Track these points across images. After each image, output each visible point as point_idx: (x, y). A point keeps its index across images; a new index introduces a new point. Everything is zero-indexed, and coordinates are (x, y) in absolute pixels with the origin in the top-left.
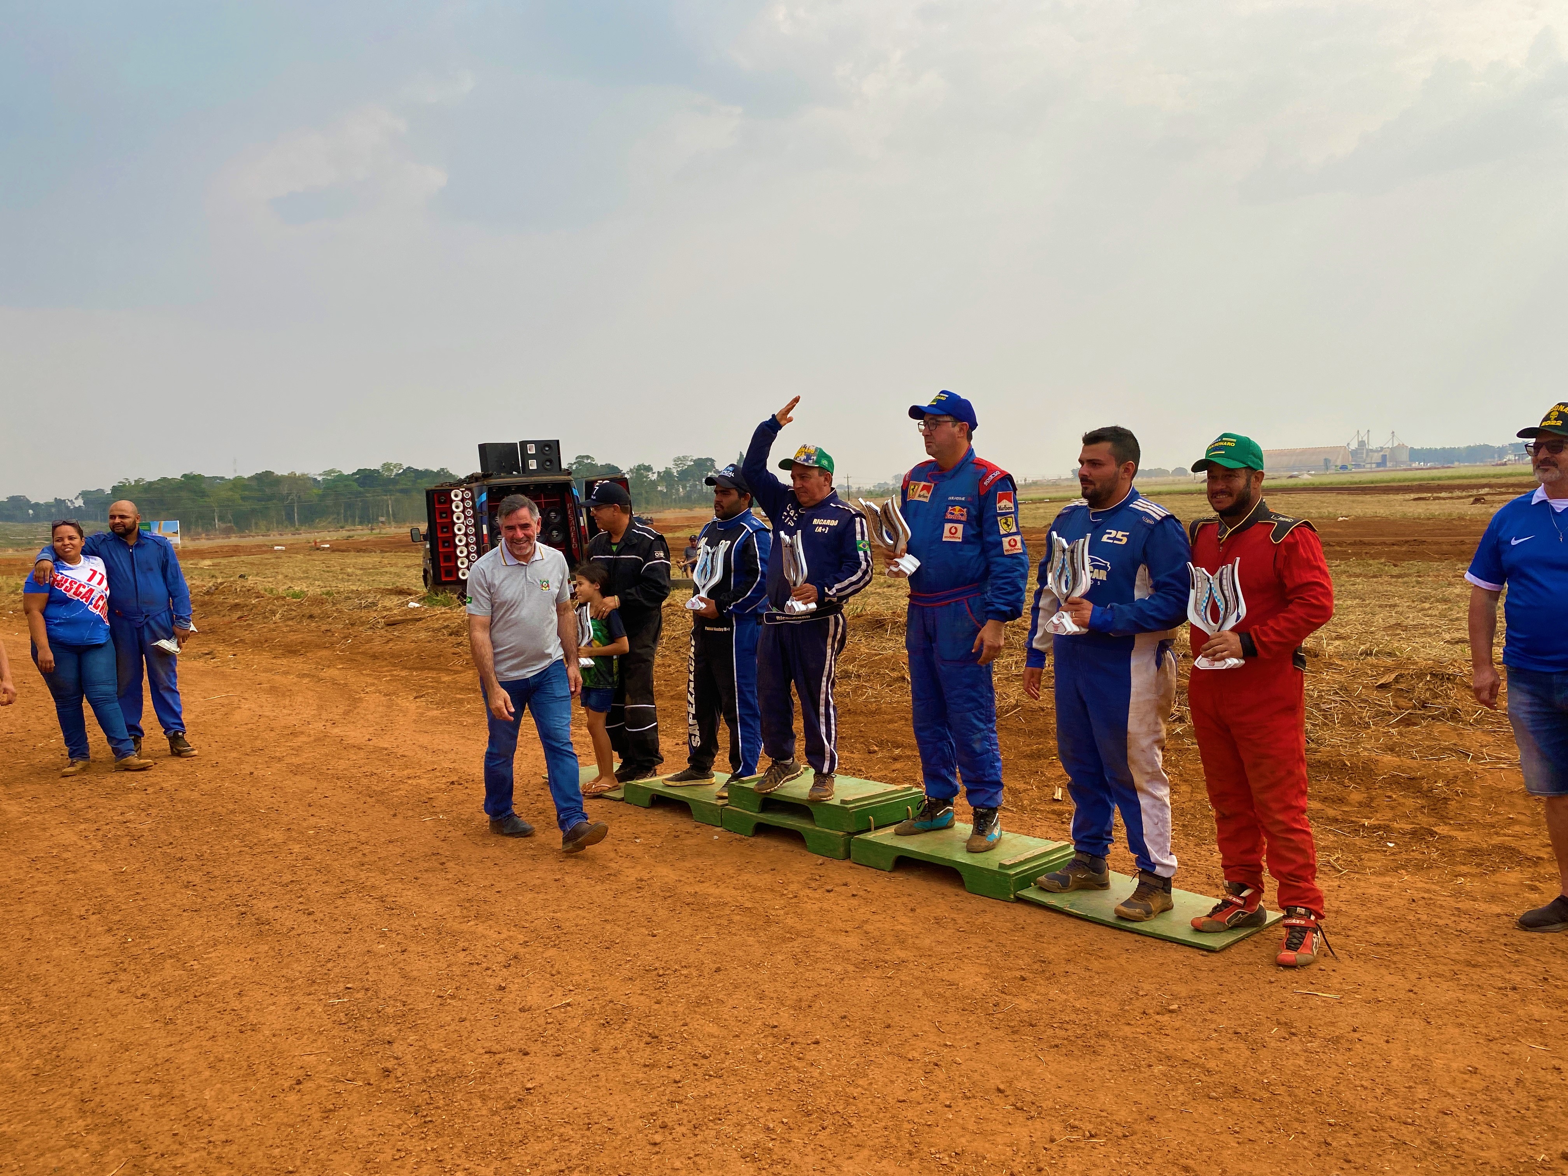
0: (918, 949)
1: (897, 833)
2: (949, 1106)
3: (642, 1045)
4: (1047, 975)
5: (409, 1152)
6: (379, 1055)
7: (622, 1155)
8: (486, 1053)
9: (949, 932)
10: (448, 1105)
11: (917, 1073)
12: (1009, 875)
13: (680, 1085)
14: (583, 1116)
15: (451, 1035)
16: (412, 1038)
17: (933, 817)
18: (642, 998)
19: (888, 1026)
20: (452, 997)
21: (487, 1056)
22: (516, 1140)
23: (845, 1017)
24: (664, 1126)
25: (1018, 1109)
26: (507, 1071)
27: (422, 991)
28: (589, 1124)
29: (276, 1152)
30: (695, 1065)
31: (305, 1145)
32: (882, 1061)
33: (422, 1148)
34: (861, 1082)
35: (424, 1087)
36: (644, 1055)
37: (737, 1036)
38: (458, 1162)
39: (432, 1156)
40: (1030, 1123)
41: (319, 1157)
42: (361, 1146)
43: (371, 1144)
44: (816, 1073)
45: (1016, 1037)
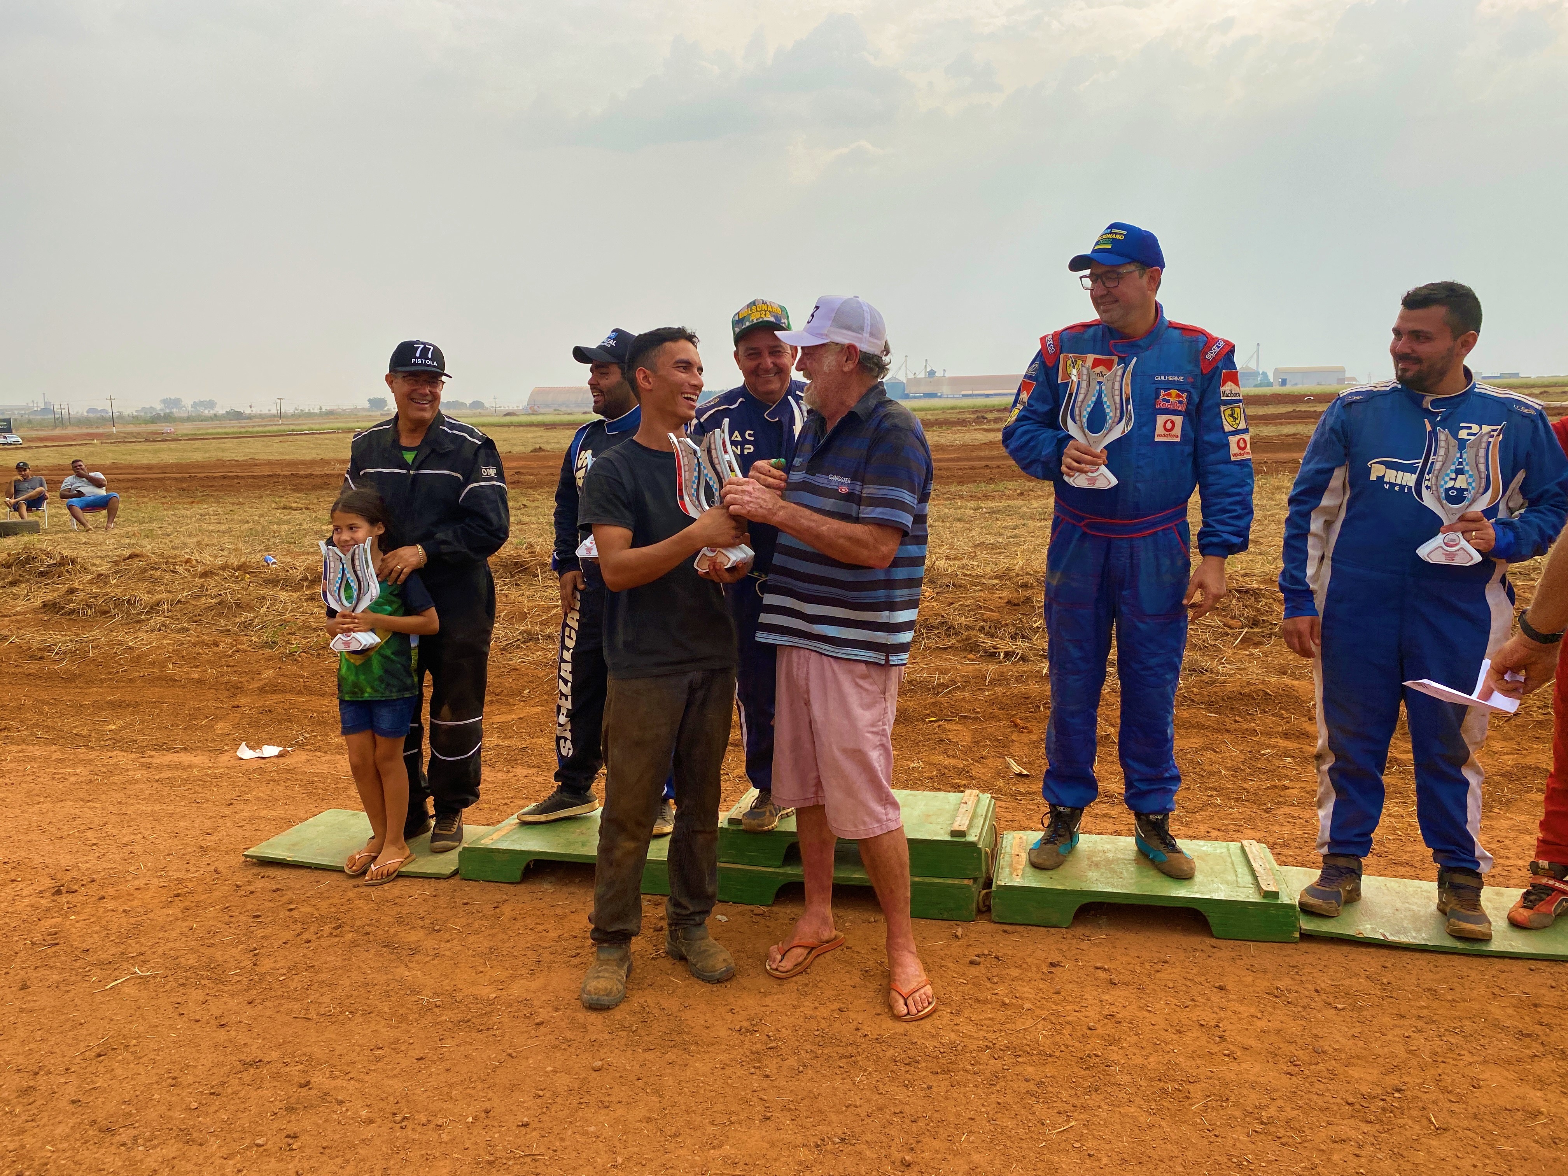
17: (1071, 835)
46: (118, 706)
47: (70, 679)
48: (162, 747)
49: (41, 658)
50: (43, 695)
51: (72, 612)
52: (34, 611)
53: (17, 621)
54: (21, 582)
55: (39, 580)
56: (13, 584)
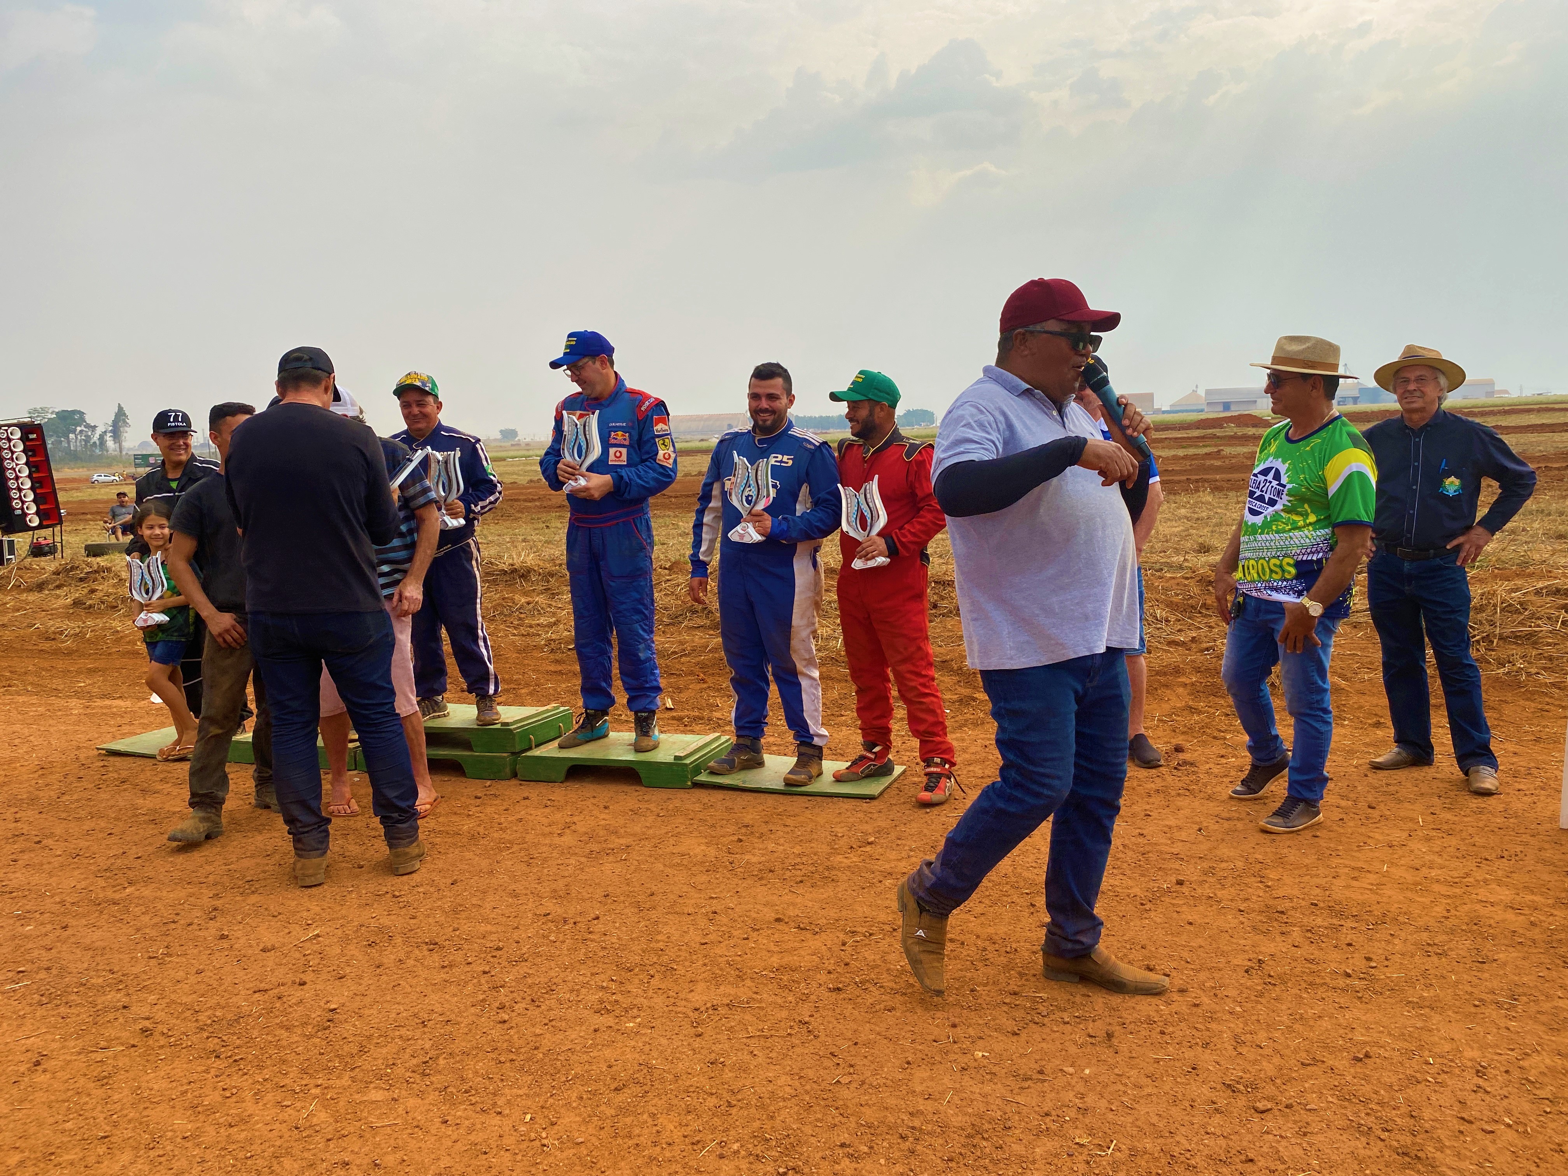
0: (634, 835)
1: (561, 747)
2: (747, 939)
3: (426, 953)
4: (757, 835)
5: (240, 1089)
6: (121, 1020)
7: (478, 1037)
8: (255, 992)
9: (651, 819)
10: (248, 1042)
11: (702, 923)
12: (686, 765)
13: (493, 973)
14: (411, 1018)
15: (197, 987)
16: (152, 998)
17: (593, 728)
18: (393, 917)
19: (652, 894)
20: (169, 955)
21: (257, 995)
22: (354, 1052)
23: (608, 895)
24: (502, 1007)
25: (802, 929)
26: (294, 1001)
27: (126, 957)
28: (423, 1022)
29: (69, 1125)
30: (493, 957)
31: (102, 1112)
32: (665, 920)
33: (250, 1081)
34: (659, 937)
35: (205, 1035)
36: (435, 959)
37: (517, 928)
38: (304, 1082)
39: (268, 1085)
40: (817, 937)
41: (129, 1117)
42: (174, 1097)
43: (186, 1092)
44: (614, 940)
45: (764, 882)
46: (91, 672)
47: (70, 653)
48: (104, 696)
49: (54, 639)
50: (46, 665)
51: (90, 606)
52: (66, 607)
53: (52, 615)
54: (65, 586)
55: (78, 584)
56: (59, 587)
